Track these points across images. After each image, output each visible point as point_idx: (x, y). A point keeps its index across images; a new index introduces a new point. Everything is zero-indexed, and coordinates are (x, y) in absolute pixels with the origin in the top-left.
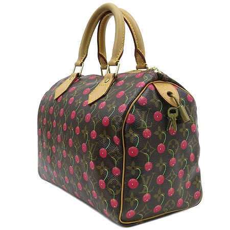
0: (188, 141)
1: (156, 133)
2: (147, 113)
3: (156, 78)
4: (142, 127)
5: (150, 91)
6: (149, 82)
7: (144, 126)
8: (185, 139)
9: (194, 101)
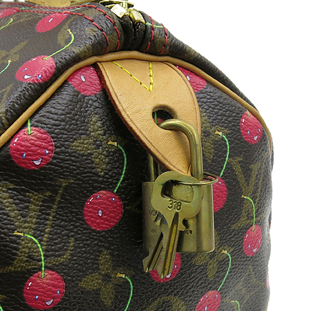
0: (223, 293)
1: (91, 282)
2: (51, 199)
3: (114, 40)
4: (19, 264)
5: (78, 99)
6: (77, 59)
7: (33, 258)
8: (212, 285)
9: (264, 137)
